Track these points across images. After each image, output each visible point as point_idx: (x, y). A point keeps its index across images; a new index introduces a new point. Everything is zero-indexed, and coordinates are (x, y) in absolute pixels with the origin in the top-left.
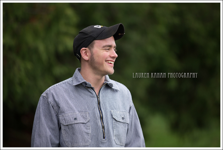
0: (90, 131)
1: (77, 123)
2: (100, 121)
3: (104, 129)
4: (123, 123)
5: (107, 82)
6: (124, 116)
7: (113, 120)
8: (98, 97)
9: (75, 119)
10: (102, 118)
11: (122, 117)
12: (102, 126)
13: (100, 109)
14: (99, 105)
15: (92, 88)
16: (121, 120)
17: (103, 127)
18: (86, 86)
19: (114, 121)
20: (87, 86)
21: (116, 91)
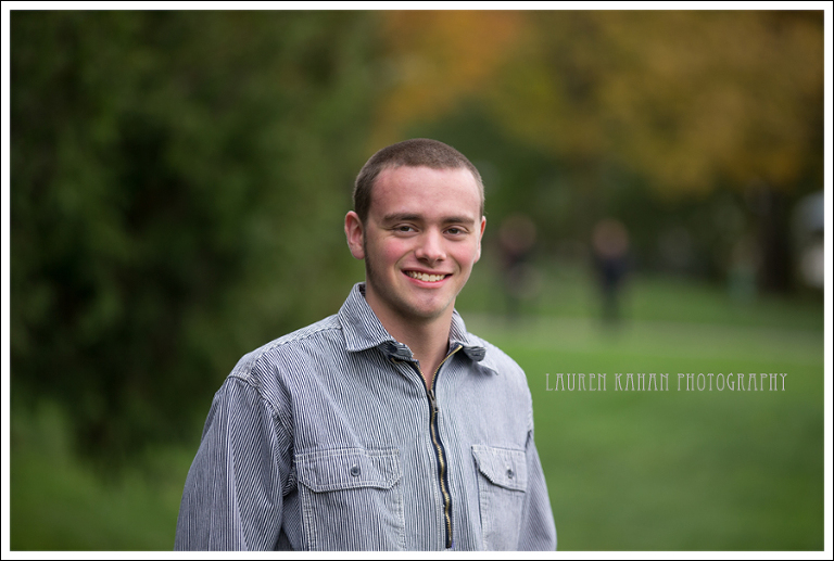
0: (401, 519)
1: (358, 489)
2: (435, 483)
3: (450, 515)
4: (511, 490)
5: (465, 344)
6: (513, 464)
7: (480, 479)
8: (431, 398)
9: (355, 471)
10: (442, 473)
11: (508, 468)
12: (445, 503)
13: (437, 440)
14: (433, 427)
15: (413, 365)
16: (505, 482)
17: (448, 508)
18: (390, 357)
19: (483, 484)
20: (395, 355)
21: (487, 373)
